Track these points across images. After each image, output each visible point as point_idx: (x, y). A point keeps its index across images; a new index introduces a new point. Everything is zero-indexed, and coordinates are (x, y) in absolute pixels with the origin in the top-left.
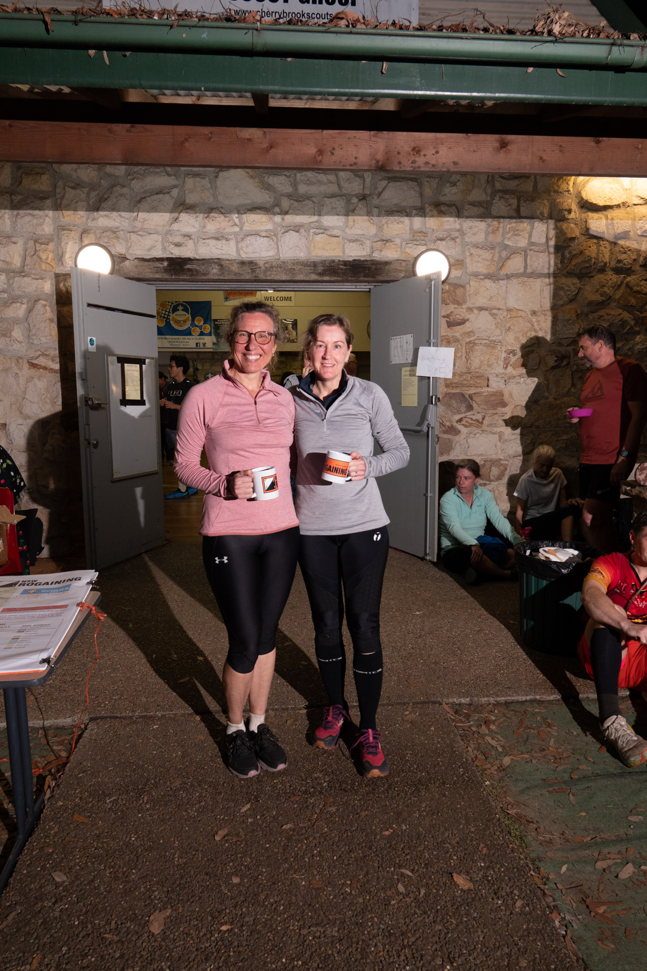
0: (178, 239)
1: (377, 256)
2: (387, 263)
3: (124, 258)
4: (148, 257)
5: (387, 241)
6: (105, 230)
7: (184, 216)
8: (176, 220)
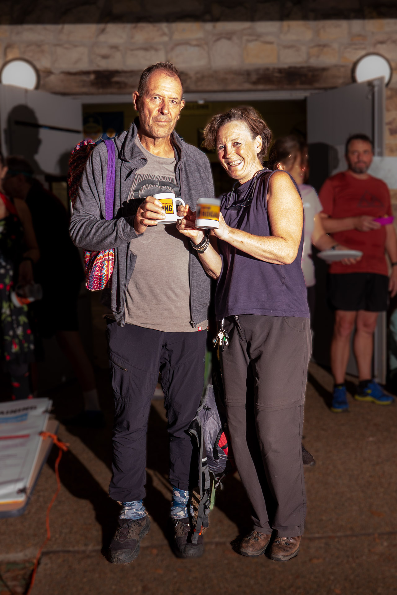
0: (105, 51)
1: (314, 62)
2: (324, 69)
3: (49, 73)
4: (73, 70)
5: (325, 46)
6: (29, 44)
7: (112, 28)
8: (103, 31)
